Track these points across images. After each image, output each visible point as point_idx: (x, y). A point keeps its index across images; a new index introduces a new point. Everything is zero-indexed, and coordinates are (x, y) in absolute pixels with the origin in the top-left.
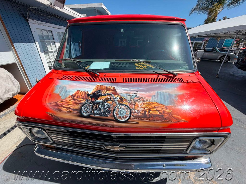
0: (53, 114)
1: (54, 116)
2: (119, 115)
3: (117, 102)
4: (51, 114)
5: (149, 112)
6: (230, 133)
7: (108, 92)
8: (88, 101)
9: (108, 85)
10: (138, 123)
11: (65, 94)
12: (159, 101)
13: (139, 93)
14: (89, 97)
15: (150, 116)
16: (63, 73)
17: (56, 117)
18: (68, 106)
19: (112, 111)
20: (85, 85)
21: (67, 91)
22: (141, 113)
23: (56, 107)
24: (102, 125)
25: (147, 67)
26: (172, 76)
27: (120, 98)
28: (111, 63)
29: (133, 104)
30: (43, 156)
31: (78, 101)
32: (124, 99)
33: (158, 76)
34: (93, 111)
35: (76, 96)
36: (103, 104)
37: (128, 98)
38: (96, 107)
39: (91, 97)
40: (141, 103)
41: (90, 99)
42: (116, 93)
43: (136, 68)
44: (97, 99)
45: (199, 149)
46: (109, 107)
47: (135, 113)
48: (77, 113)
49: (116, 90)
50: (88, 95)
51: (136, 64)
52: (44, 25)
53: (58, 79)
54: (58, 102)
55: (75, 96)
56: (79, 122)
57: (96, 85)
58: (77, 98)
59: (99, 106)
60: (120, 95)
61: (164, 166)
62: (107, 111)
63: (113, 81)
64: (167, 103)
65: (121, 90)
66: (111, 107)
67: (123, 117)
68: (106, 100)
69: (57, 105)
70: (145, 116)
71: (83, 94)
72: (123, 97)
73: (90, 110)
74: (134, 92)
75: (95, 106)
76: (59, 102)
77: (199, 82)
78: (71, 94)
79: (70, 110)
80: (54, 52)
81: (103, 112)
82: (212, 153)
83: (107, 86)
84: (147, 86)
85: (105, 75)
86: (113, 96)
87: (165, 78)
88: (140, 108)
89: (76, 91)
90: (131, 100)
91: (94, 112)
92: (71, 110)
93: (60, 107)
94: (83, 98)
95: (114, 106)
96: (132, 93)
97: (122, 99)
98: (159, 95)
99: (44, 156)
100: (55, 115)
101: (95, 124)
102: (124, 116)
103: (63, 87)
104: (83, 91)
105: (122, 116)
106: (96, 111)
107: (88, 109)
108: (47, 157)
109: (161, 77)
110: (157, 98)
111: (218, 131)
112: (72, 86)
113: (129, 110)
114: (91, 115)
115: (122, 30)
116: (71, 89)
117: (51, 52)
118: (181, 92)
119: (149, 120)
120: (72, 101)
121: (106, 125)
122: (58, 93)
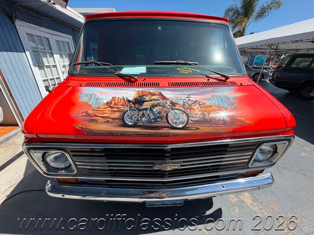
0: (84, 127)
1: (87, 129)
2: (175, 121)
3: (168, 106)
4: (81, 126)
5: (209, 115)
7: (154, 97)
8: (130, 107)
10: (198, 129)
11: (96, 103)
12: (217, 103)
13: (191, 96)
14: (131, 103)
15: (211, 120)
16: (86, 79)
17: (89, 129)
18: (105, 116)
19: (165, 117)
20: (121, 91)
21: (98, 99)
23: (87, 118)
24: (155, 135)
25: (193, 71)
26: (224, 79)
27: (170, 103)
28: (147, 68)
29: (188, 108)
30: (60, 196)
31: (117, 108)
32: (176, 103)
33: (208, 80)
34: (139, 119)
35: (113, 103)
36: (151, 110)
37: (181, 102)
38: (143, 114)
39: (134, 103)
40: (197, 106)
41: (133, 105)
42: (164, 98)
43: (180, 72)
44: (141, 105)
45: (261, 161)
46: (159, 113)
47: (193, 117)
48: (120, 122)
49: (164, 95)
50: (129, 101)
51: (178, 69)
52: (37, 29)
53: (80, 86)
55: (111, 103)
56: (123, 134)
57: (136, 90)
58: (115, 105)
60: (170, 99)
61: (223, 187)
63: (156, 85)
64: (226, 105)
65: (169, 94)
66: (162, 113)
67: (180, 123)
68: (153, 106)
69: (89, 115)
70: (205, 120)
71: (121, 100)
72: (174, 102)
73: (135, 117)
74: (186, 96)
75: (141, 113)
76: (90, 112)
77: (253, 85)
78: (105, 102)
79: (108, 120)
80: (51, 66)
81: (154, 119)
83: (151, 91)
85: (145, 79)
86: (161, 101)
87: (216, 81)
88: (197, 113)
89: (111, 98)
90: (184, 104)
91: (141, 119)
92: (110, 120)
93: (93, 116)
94: (123, 105)
95: (165, 112)
96: (184, 97)
97: (173, 104)
98: (215, 98)
99: (63, 196)
101: (145, 134)
102: (180, 122)
103: (92, 95)
104: (121, 97)
105: (178, 122)
106: (144, 119)
107: (133, 117)
108: (67, 196)
109: (211, 80)
110: (214, 101)
111: (283, 133)
112: (104, 93)
113: (185, 114)
114: (138, 124)
115: (160, 28)
116: (103, 97)
117: (48, 67)
118: (239, 95)
119: (211, 124)
120: (109, 108)
121: (158, 133)
122: (86, 101)
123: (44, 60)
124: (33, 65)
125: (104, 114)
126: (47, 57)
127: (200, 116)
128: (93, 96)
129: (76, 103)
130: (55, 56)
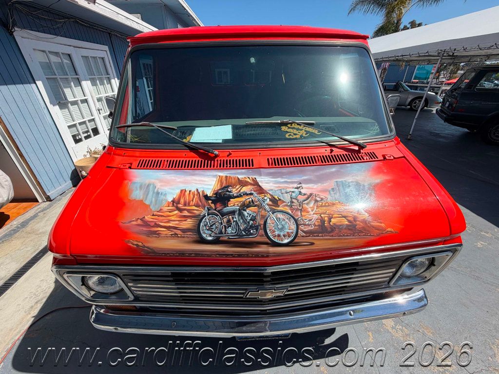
0: (140, 244)
1: (144, 246)
2: (277, 233)
3: (267, 207)
4: (136, 243)
5: (330, 221)
6: (461, 245)
7: (245, 189)
8: (209, 210)
9: (241, 174)
10: (312, 244)
11: (156, 201)
12: (343, 199)
13: (304, 185)
14: (210, 202)
15: (333, 228)
16: (137, 154)
17: (147, 247)
18: (171, 225)
19: (262, 226)
20: (194, 177)
21: (158, 193)
22: (315, 225)
23: (145, 229)
24: (247, 255)
25: (307, 132)
26: (356, 148)
27: (270, 200)
28: (235, 128)
29: (297, 209)
30: (111, 329)
31: (188, 211)
32: (280, 200)
33: (332, 151)
34: (223, 230)
35: (182, 201)
36: (241, 214)
37: (287, 198)
38: (229, 221)
39: (214, 202)
40: (312, 205)
41: (213, 205)
42: (261, 191)
43: (287, 136)
44: (226, 205)
45: (409, 277)
46: (254, 219)
47: (305, 225)
48: (193, 236)
49: (260, 184)
50: (207, 198)
51: (284, 128)
52: (52, 40)
53: (130, 168)
54: (146, 217)
55: (179, 202)
56: (198, 254)
57: (216, 176)
58: (185, 205)
59: (233, 218)
60: (270, 192)
61: (350, 314)
62: (251, 227)
63: (247, 164)
65: (267, 182)
66: (258, 218)
67: (284, 236)
68: (245, 206)
69: (146, 224)
70: (324, 229)
71: (194, 197)
72: (276, 197)
73: (216, 228)
74: (296, 185)
75: (225, 220)
76: (148, 218)
77: (404, 157)
78: (170, 199)
79: (175, 233)
80: (79, 102)
81: (245, 230)
82: (429, 280)
83: (240, 177)
84: (314, 171)
85: (230, 154)
86: (256, 197)
87: (345, 153)
88: (311, 216)
89: (178, 191)
90: (292, 202)
91: (226, 230)
92: (179, 232)
93: (153, 227)
94: (197, 206)
95: (263, 217)
96: (291, 187)
97: (275, 202)
98: (341, 188)
99: (115, 329)
100: (146, 245)
101: (232, 255)
102: (286, 233)
103: (149, 186)
104: (194, 190)
105: (282, 234)
106: (229, 230)
107: (214, 227)
109: (336, 152)
110: (338, 194)
111: (444, 242)
112: (167, 183)
113: (292, 220)
114: (221, 239)
115: (253, 60)
116: (166, 189)
117: (74, 103)
118: (378, 179)
119: (332, 236)
120: (176, 212)
121: (252, 253)
122: (141, 198)
123: (67, 91)
124: (51, 103)
125: (169, 221)
126: (70, 87)
127: (317, 224)
128: (151, 187)
129: (125, 201)
130: (84, 83)
